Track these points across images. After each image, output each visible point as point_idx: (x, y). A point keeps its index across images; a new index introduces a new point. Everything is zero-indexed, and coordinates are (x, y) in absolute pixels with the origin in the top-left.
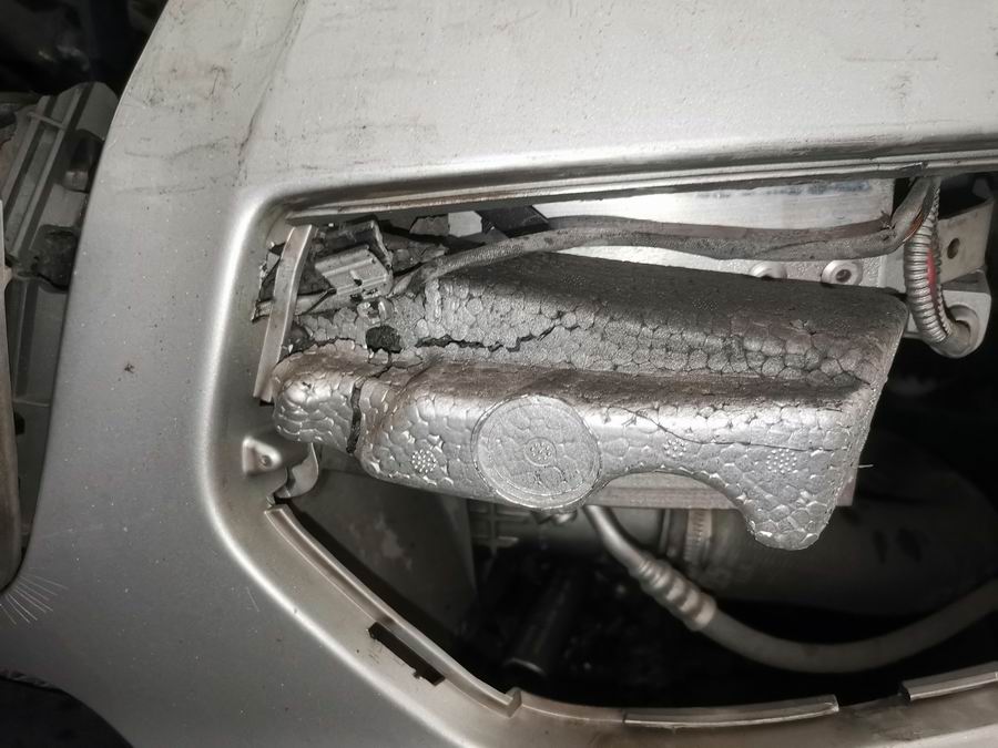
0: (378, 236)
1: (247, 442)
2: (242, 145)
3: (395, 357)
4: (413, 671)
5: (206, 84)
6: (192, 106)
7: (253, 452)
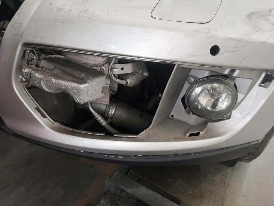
0: (35, 51)
1: (20, 77)
2: (22, 35)
3: (38, 68)
4: (41, 115)
5: (19, 25)
6: (17, 28)
7: (21, 78)
